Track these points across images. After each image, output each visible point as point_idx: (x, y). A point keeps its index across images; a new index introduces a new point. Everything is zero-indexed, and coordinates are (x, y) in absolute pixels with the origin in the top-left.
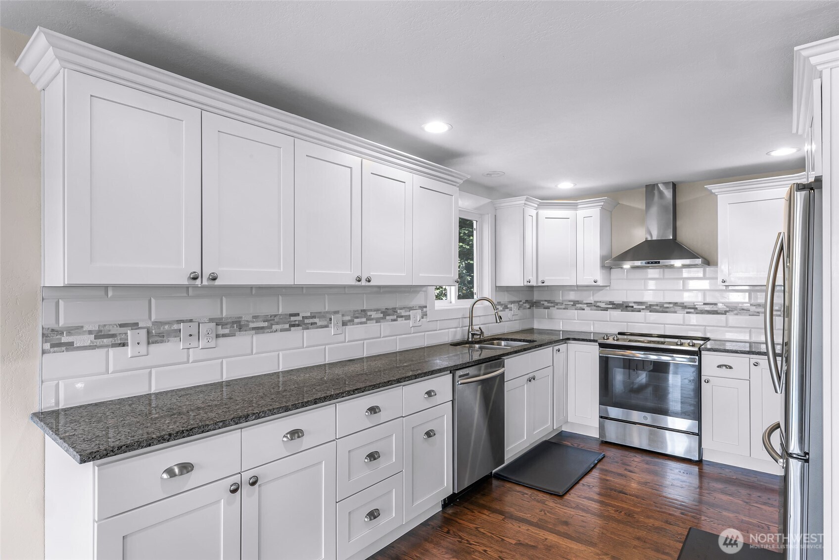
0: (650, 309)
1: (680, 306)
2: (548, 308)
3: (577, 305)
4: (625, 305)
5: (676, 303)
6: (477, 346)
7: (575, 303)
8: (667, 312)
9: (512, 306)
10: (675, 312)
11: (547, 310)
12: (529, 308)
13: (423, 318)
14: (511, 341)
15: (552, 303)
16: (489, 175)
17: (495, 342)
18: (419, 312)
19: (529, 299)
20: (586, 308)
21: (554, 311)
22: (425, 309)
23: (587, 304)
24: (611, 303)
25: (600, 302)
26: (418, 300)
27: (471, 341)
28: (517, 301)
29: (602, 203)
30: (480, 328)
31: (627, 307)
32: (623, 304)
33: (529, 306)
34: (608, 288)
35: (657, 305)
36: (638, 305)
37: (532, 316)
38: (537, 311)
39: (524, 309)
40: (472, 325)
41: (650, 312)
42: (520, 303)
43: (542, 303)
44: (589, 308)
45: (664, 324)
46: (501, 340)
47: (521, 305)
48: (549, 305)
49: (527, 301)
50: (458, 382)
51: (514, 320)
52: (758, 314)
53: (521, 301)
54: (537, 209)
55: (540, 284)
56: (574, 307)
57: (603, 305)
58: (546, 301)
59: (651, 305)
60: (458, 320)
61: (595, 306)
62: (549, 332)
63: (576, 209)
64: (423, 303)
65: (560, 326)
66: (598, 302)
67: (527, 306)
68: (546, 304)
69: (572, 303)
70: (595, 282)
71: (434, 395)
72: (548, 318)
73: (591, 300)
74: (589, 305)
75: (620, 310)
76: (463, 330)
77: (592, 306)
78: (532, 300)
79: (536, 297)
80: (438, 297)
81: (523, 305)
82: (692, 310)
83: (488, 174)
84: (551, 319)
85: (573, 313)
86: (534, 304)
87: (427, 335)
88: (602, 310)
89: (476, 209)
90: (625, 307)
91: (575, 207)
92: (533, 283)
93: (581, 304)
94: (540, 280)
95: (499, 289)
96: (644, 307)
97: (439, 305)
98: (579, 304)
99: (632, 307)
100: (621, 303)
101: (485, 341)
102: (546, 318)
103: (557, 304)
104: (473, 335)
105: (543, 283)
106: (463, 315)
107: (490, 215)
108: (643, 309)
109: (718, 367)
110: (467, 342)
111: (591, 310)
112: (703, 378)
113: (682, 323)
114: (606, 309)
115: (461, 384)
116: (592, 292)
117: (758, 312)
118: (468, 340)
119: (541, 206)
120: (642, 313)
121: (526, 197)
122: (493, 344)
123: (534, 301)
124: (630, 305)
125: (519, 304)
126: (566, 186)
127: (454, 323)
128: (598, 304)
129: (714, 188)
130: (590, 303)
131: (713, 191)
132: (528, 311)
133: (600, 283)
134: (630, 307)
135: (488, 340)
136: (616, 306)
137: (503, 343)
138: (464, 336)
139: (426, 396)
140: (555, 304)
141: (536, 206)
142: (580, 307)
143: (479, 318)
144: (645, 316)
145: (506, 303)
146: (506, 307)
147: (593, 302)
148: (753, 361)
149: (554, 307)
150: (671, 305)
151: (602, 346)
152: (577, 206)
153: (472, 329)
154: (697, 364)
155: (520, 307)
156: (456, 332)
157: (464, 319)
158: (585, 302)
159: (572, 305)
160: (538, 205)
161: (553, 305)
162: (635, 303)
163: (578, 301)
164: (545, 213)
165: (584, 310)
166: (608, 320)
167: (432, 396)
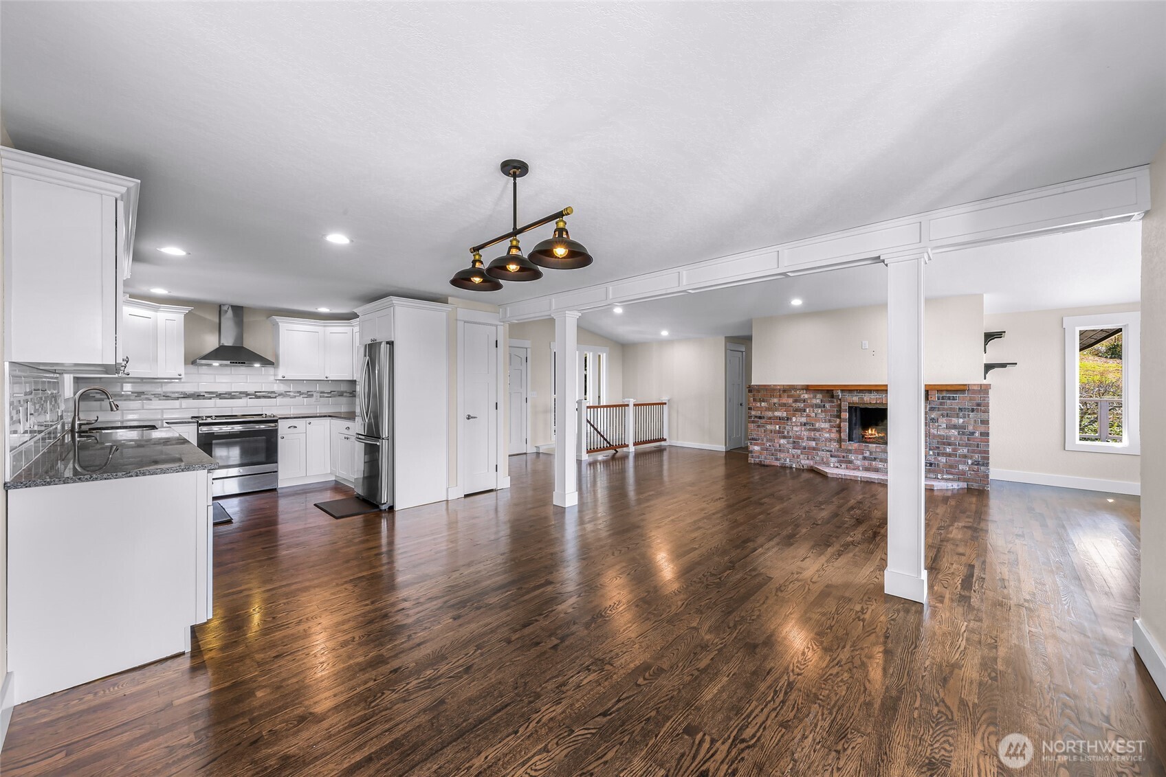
0: (220, 397)
1: (244, 394)
3: (142, 396)
5: (241, 392)
8: (233, 399)
10: (241, 398)
20: (153, 399)
23: (154, 394)
24: (183, 394)
25: (170, 393)
29: (187, 312)
30: (98, 417)
32: (195, 394)
35: (226, 394)
36: (209, 394)
41: (220, 399)
44: (157, 399)
57: (173, 396)
59: (220, 394)
61: (164, 397)
63: (158, 312)
66: (167, 393)
69: (136, 395)
70: (175, 375)
73: (159, 391)
75: (192, 399)
77: (161, 396)
82: (253, 397)
88: (172, 400)
90: (198, 396)
91: (156, 309)
93: (147, 395)
96: (214, 396)
98: (145, 395)
99: (204, 396)
100: (191, 393)
109: (288, 428)
111: (160, 400)
112: (279, 436)
113: (245, 405)
114: (176, 399)
117: (295, 396)
120: (213, 400)
124: (201, 394)
128: (168, 395)
130: (158, 394)
131: (277, 320)
133: (184, 376)
134: (201, 396)
136: (187, 396)
142: (146, 398)
144: (215, 402)
147: (161, 393)
148: (308, 423)
150: (238, 394)
151: (200, 425)
152: (159, 308)
158: (151, 393)
165: (150, 400)
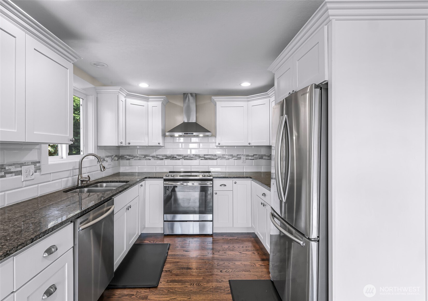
0: (185, 158)
1: (198, 156)
2: (129, 159)
3: (146, 157)
4: (172, 157)
5: (196, 155)
6: (86, 189)
7: (145, 156)
8: (192, 160)
9: (108, 159)
10: (196, 159)
11: (128, 161)
12: (117, 160)
13: (35, 172)
14: (110, 183)
15: (131, 156)
16: (95, 66)
17: (99, 184)
18: (32, 168)
19: (117, 154)
20: (152, 159)
21: (133, 162)
22: (38, 165)
23: (152, 156)
24: (166, 156)
25: (159, 155)
26: (32, 156)
27: (81, 186)
28: (111, 156)
29: (163, 100)
30: (88, 176)
31: (173, 157)
32: (171, 156)
33: (117, 159)
34: (163, 147)
35: (188, 156)
36: (179, 156)
37: (119, 165)
38: (122, 162)
39: (115, 160)
40: (81, 174)
41: (184, 160)
42: (113, 157)
43: (125, 156)
44: (153, 159)
45: (191, 166)
46: (103, 183)
47: (113, 158)
48: (130, 157)
49: (116, 156)
50: (79, 228)
51: (109, 168)
52: (229, 159)
53: (113, 156)
54: (125, 97)
55: (127, 145)
56: (145, 159)
57: (161, 157)
58: (127, 155)
59: (185, 156)
60: (70, 171)
61: (157, 158)
62: (130, 174)
63: (148, 101)
64: (36, 159)
65: (136, 169)
66: (158, 155)
67: (116, 158)
68: (128, 157)
69: (143, 156)
70: (159, 144)
71: (54, 251)
72: (129, 166)
73: (154, 154)
74: (153, 157)
75: (170, 159)
76: (73, 179)
77: (155, 157)
78: (119, 155)
79: (122, 152)
80: (51, 154)
81: (114, 158)
82: (203, 158)
83: (94, 64)
84: (131, 166)
85: (144, 162)
86: (121, 157)
87: (40, 186)
88: (160, 160)
89: (83, 89)
90: (172, 158)
91: (147, 100)
92: (124, 144)
93: (149, 156)
94: (127, 142)
95: (100, 148)
96: (182, 157)
97: (52, 160)
98: (148, 156)
99: (176, 157)
100: (170, 155)
101: (91, 185)
102: (127, 166)
103: (135, 157)
104: (82, 181)
105: (129, 144)
106: (74, 167)
107: (93, 96)
108: (181, 158)
109: (220, 186)
110: (78, 187)
111: (154, 160)
112: (214, 192)
113: (199, 165)
114: (162, 159)
115: (82, 230)
116: (155, 150)
117: (229, 158)
118: (77, 186)
119: (128, 96)
121: (120, 87)
122: (97, 186)
123: (120, 155)
124: (175, 156)
125: (111, 157)
126: (144, 85)
127: (67, 174)
128: (158, 156)
129: (215, 98)
130: (154, 156)
131: (215, 100)
132: (117, 161)
133: (161, 145)
134: (175, 157)
135: (93, 184)
136: (168, 157)
137: (105, 185)
138: (74, 183)
139: (46, 255)
140: (133, 157)
141: (125, 95)
142: (148, 158)
143: (86, 168)
144: (182, 162)
145: (104, 157)
146: (104, 160)
147: (155, 155)
148: (234, 181)
149: (133, 159)
150: (194, 156)
151: (165, 180)
152: (148, 99)
153: (81, 177)
154: (212, 185)
155: (112, 159)
156: (67, 181)
157: (74, 170)
158: (151, 155)
159: (144, 157)
160: (126, 95)
161: (132, 157)
162: (177, 155)
163: (147, 155)
164: (130, 101)
165: (150, 160)
166: (164, 165)
167: (52, 253)
